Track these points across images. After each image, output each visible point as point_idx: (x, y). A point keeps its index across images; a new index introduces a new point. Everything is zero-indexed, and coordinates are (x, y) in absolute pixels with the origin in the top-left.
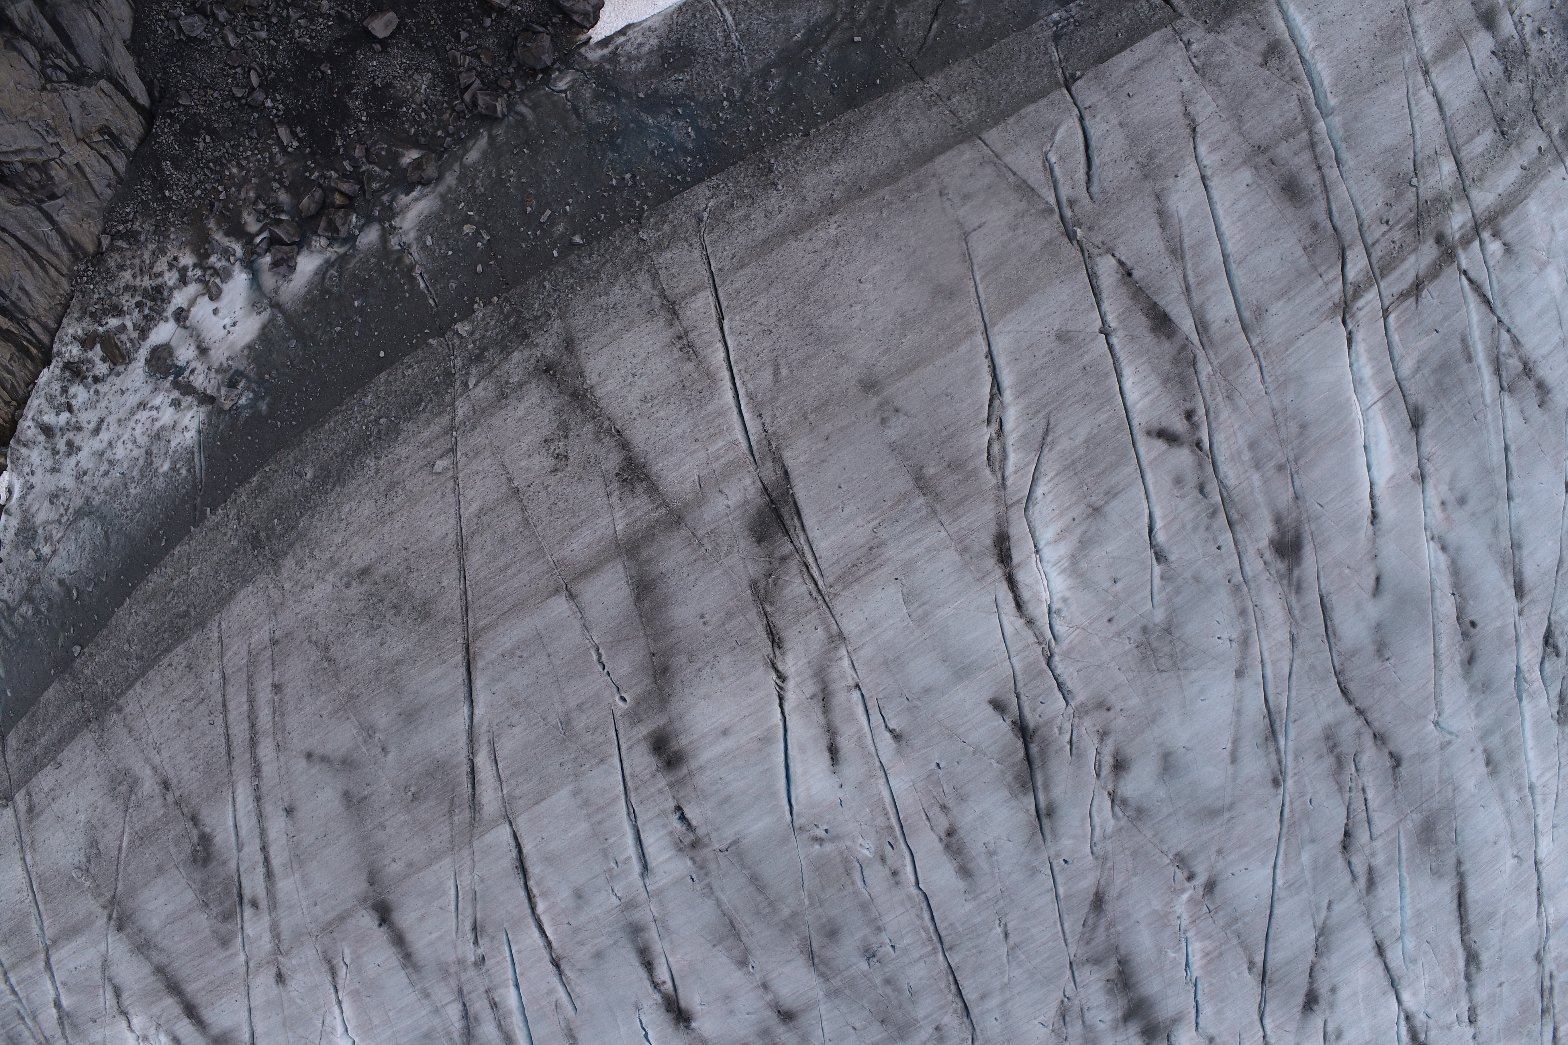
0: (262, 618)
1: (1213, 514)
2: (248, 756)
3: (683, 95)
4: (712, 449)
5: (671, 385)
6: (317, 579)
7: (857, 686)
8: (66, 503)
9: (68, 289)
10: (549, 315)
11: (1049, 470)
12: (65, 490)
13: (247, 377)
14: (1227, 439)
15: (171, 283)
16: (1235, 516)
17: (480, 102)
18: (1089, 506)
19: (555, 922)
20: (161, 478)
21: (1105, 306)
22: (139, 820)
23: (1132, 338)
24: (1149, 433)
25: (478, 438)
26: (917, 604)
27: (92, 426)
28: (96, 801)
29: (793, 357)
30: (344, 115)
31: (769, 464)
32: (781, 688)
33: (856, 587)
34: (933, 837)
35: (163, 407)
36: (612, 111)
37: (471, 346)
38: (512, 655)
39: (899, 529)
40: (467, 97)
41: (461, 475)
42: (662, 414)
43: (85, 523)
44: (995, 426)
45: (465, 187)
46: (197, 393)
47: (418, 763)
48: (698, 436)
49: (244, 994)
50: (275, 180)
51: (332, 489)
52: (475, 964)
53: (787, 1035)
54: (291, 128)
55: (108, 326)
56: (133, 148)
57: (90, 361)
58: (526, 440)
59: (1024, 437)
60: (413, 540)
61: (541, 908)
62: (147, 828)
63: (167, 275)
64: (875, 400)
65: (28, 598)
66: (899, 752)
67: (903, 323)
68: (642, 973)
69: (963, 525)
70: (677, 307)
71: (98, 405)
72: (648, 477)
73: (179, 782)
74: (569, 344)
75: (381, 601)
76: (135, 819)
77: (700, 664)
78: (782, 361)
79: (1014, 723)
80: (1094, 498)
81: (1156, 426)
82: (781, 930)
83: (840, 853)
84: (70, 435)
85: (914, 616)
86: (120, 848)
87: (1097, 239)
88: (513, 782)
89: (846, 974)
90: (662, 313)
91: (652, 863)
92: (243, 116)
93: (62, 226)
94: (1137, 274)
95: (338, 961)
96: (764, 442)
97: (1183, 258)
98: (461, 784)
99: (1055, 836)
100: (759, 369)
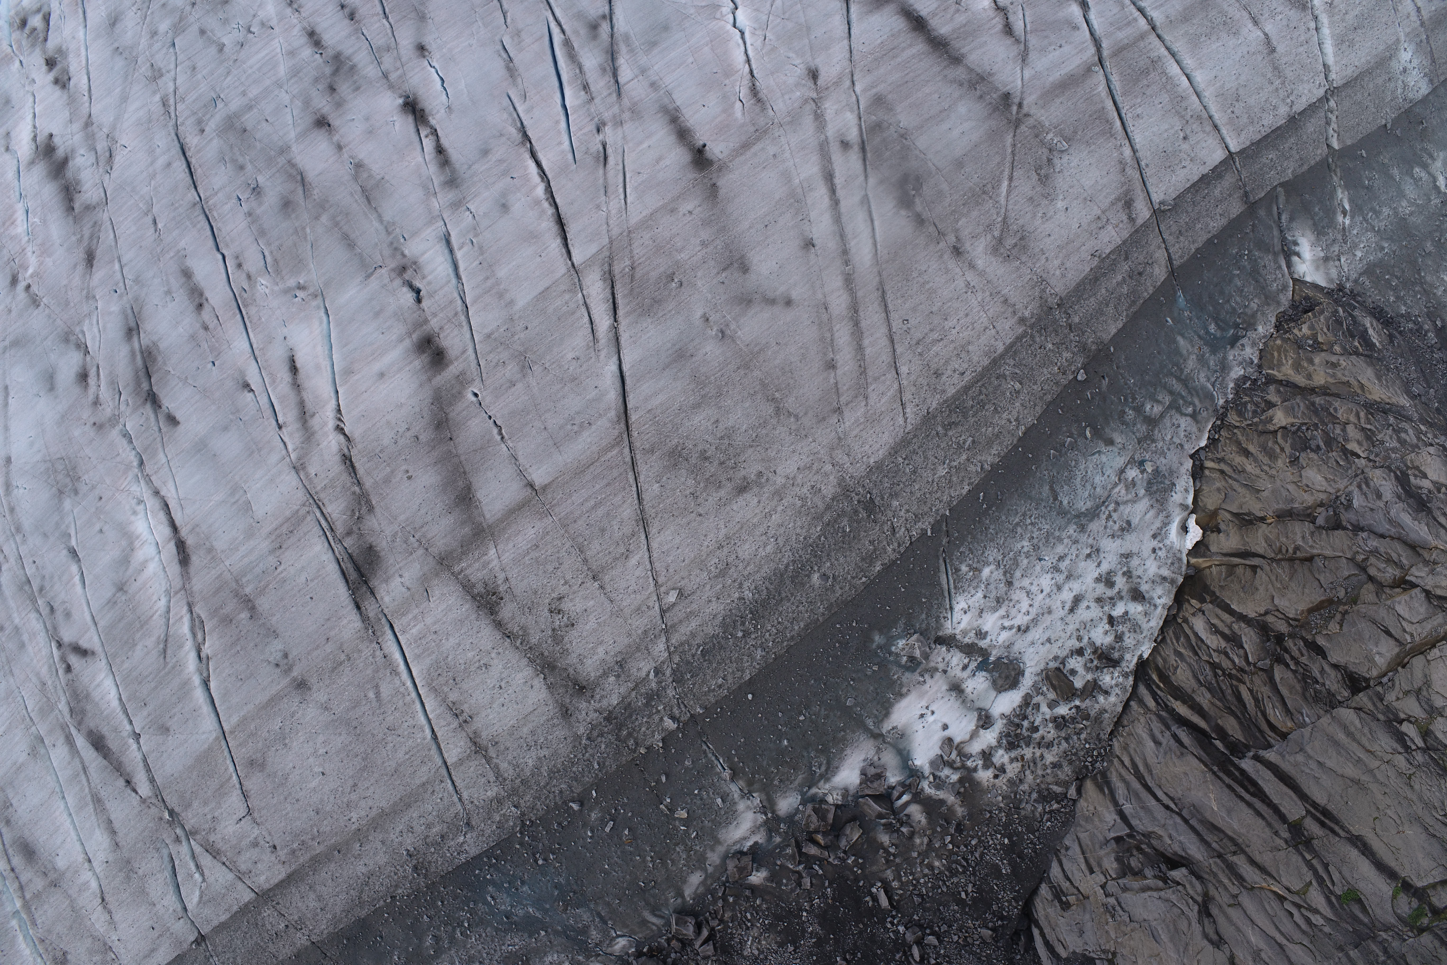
0: (854, 433)
1: (41, 589)
2: (860, 294)
3: (506, 931)
4: (420, 626)
5: (466, 680)
6: (794, 478)
7: (280, 427)
8: (1111, 523)
9: (1115, 743)
10: (589, 739)
11: (157, 622)
12: (1113, 536)
13: (900, 666)
14: (40, 650)
15: (1001, 752)
16: (27, 588)
17: (691, 928)
18: (126, 592)
19: (526, 178)
20: (991, 559)
21: (139, 757)
22: (988, 212)
23: (116, 730)
24: (93, 653)
25: (640, 624)
26: (241, 502)
27: (1083, 604)
28: (1043, 223)
29: (367, 708)
30: (824, 918)
31: (371, 615)
32: (340, 420)
33: (288, 513)
34: (211, 301)
35: (997, 630)
36: (568, 919)
37: (661, 708)
38: (581, 425)
39: (261, 565)
40: (705, 933)
41: (652, 588)
42: (470, 655)
43: (1083, 505)
44: (203, 655)
45: (696, 851)
46: (957, 647)
47: (670, 311)
48: (435, 637)
49: (854, 52)
50: (894, 855)
51: (787, 566)
52: (604, 124)
53: (320, 106)
54: (879, 905)
55: (1069, 706)
56: (1043, 886)
57: (1088, 669)
58: (592, 624)
59: (181, 647)
60: (693, 524)
61: (540, 190)
62: (978, 204)
63: (1006, 759)
64: (295, 674)
65: (1152, 422)
66: (242, 373)
67: (284, 739)
68: (445, 142)
69: (213, 572)
70: (473, 748)
71: (1077, 626)
72: (473, 597)
73: (941, 256)
74: (566, 713)
75: (722, 463)
76: (993, 211)
77: (409, 434)
78: (375, 704)
79: (160, 407)
80: (123, 598)
81: (89, 659)
82: (328, 201)
83: (282, 278)
84: (1110, 593)
85: (241, 492)
86: (1011, 179)
87: (153, 810)
88: (572, 305)
89: (274, 170)
90: (485, 743)
91: (441, 247)
92: (929, 916)
93: (1112, 809)
94: (121, 782)
95: (749, 102)
96: (379, 634)
97: (92, 796)
98: (624, 296)
99: (124, 312)
100: (393, 697)
